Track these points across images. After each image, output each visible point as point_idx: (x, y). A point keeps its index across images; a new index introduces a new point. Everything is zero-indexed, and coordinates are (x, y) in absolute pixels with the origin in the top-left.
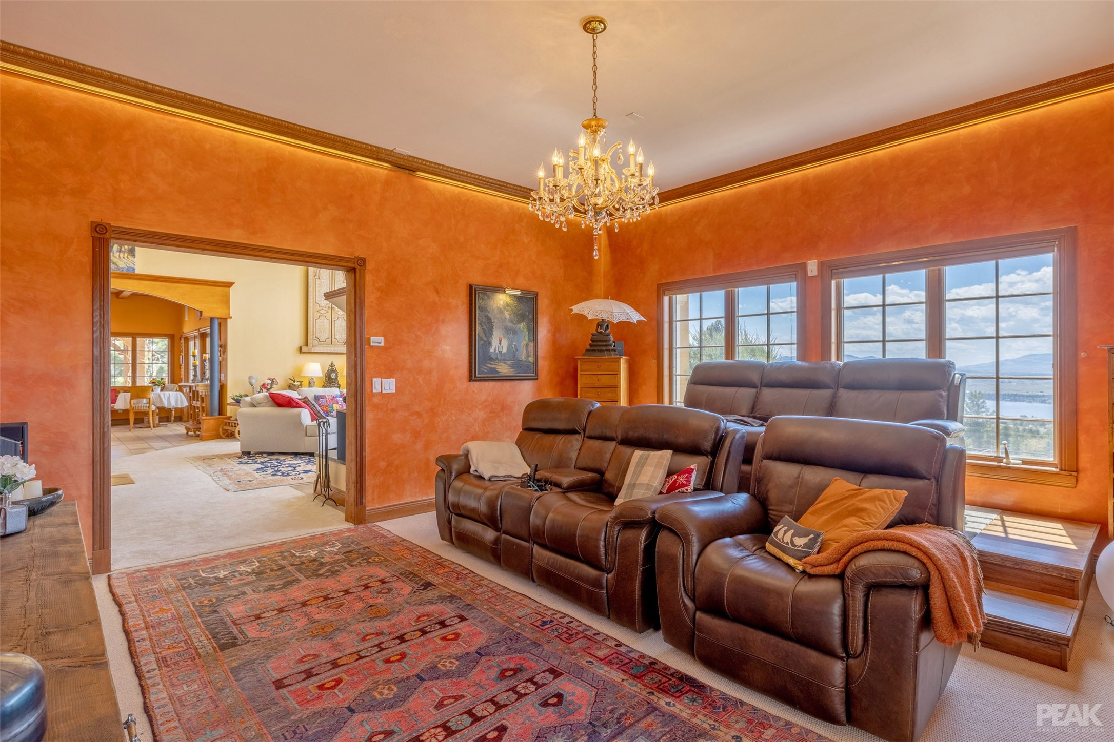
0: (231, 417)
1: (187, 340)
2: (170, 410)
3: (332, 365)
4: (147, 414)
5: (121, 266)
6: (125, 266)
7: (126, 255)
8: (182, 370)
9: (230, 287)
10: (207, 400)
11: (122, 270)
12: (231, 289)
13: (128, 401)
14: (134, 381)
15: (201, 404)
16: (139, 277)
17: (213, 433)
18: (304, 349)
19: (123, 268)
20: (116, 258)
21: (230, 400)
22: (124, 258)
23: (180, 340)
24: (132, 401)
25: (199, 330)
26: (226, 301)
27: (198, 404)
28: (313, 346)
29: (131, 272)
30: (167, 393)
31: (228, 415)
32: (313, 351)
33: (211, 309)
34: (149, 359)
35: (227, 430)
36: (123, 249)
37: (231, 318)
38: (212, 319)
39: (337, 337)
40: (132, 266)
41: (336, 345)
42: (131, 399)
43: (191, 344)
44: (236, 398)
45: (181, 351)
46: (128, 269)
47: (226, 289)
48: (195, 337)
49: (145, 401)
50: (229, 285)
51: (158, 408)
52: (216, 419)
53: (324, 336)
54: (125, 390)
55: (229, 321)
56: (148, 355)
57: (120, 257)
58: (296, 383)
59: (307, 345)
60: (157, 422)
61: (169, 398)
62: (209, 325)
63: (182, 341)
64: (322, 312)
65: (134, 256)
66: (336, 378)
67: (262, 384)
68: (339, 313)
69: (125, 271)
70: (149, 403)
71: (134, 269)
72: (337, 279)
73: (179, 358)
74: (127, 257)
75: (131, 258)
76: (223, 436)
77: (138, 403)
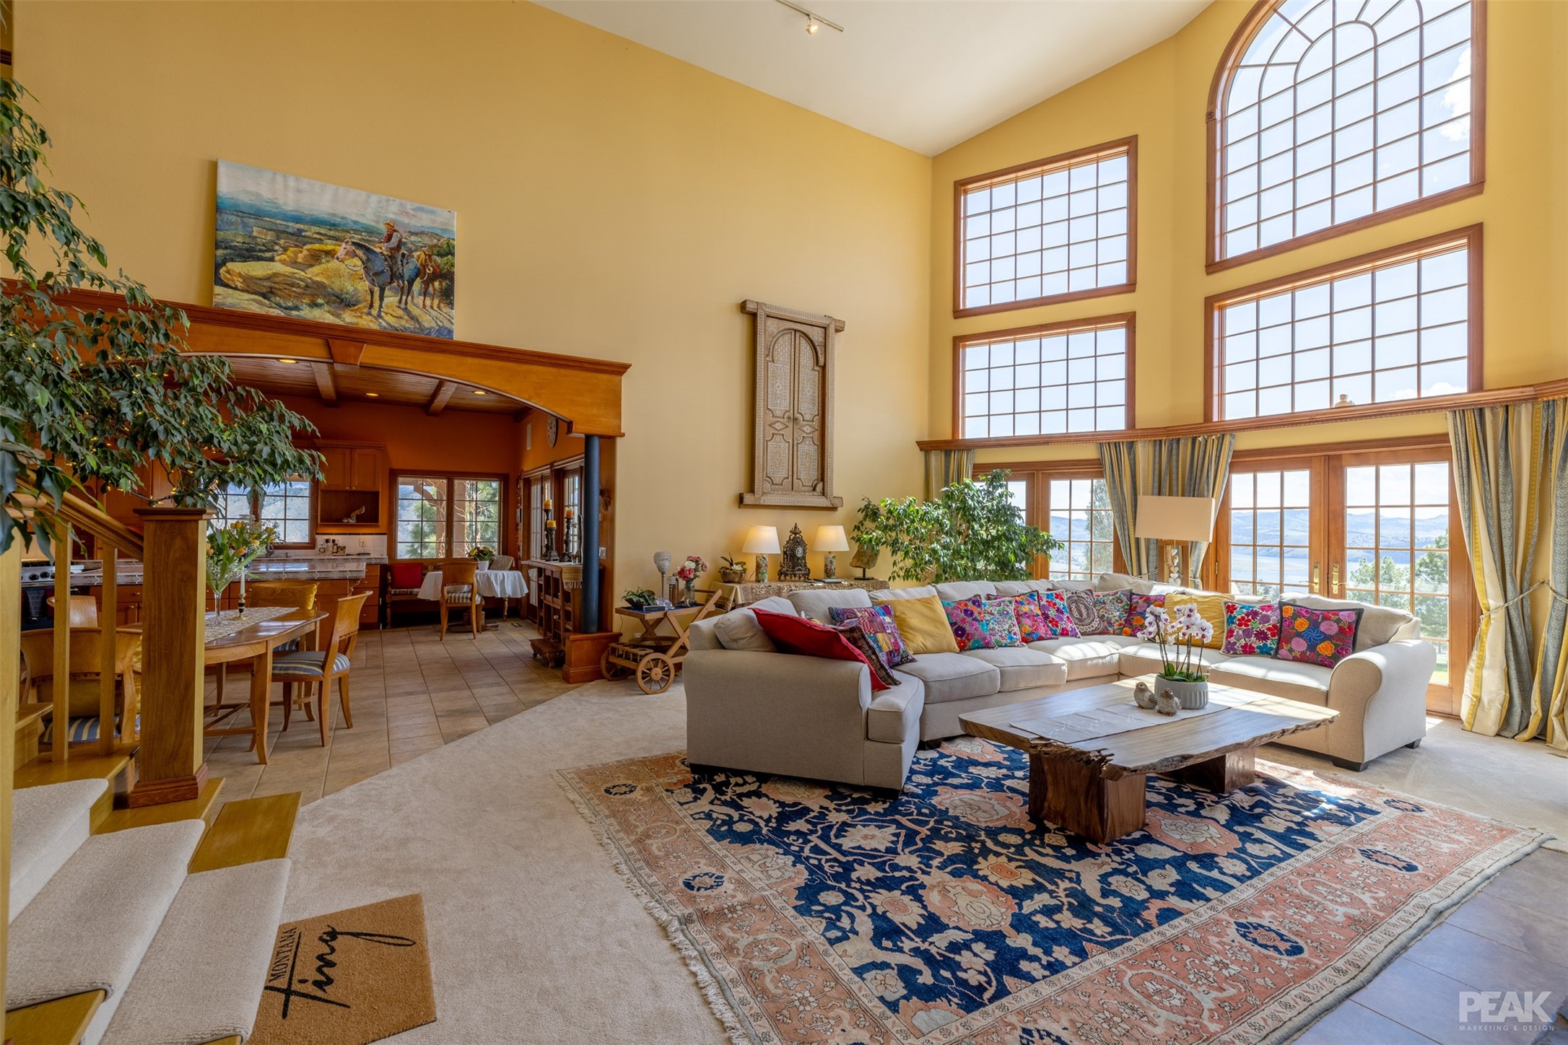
0: (621, 635)
1: (528, 483)
2: (502, 600)
3: (795, 531)
4: (467, 609)
5: (426, 325)
6: (434, 325)
7: (436, 302)
8: (520, 532)
9: (621, 373)
10: (577, 599)
11: (429, 334)
12: (623, 377)
13: (440, 588)
14: (449, 550)
15: (563, 606)
16: (460, 349)
17: (588, 669)
18: (748, 499)
19: (430, 329)
20: (418, 307)
21: (619, 602)
22: (432, 307)
23: (517, 484)
24: (446, 589)
25: (552, 464)
26: (615, 403)
27: (557, 603)
28: (764, 493)
29: (444, 338)
30: (500, 573)
31: (616, 629)
32: (762, 503)
33: (587, 419)
34: (471, 513)
35: (614, 665)
36: (431, 289)
37: (623, 435)
38: (589, 438)
39: (802, 476)
40: (447, 324)
41: (800, 492)
42: (444, 585)
43: (535, 489)
44: (635, 599)
45: (518, 502)
46: (440, 330)
47: (615, 378)
48: (543, 479)
49: (466, 588)
50: (620, 369)
51: (484, 598)
52: (594, 639)
53: (780, 474)
54: (435, 564)
55: (619, 441)
56: (469, 507)
57: (424, 306)
58: (735, 567)
59: (752, 490)
60: (483, 622)
61: (503, 581)
62: (583, 450)
63: (521, 485)
64: (778, 426)
65: (451, 304)
66: (804, 558)
67: (679, 568)
68: (805, 429)
69: (433, 335)
70: (472, 591)
71: (450, 332)
72: (802, 364)
73: (516, 512)
74: (439, 307)
75: (445, 309)
76: (608, 676)
77: (455, 592)
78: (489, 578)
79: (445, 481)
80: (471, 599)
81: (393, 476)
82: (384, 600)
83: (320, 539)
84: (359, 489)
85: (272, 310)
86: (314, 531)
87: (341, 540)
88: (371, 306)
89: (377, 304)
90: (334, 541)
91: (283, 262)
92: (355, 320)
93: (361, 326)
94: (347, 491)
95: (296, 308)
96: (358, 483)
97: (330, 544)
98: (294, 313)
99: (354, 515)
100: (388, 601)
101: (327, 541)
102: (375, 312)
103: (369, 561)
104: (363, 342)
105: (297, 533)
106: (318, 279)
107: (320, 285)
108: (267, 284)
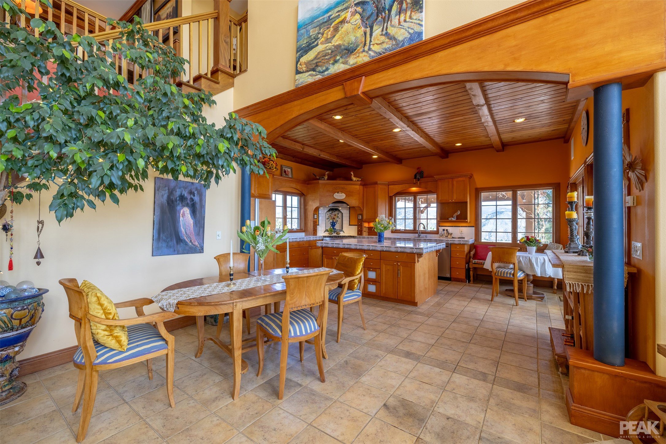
5: (401, 38)
6: (407, 34)
7: (408, 13)
11: (403, 45)
16: (430, 46)
19: (404, 40)
20: (395, 27)
22: (405, 21)
24: (495, 265)
25: (585, 162)
29: (416, 43)
36: (404, 6)
38: (599, 90)
40: (417, 29)
42: (493, 262)
46: (413, 36)
49: (511, 265)
51: (526, 275)
57: (400, 23)
60: (531, 292)
65: (420, 9)
69: (407, 44)
70: (515, 268)
71: (420, 34)
74: (410, 17)
75: (416, 16)
77: (504, 268)
78: (530, 260)
79: (511, 192)
80: (513, 275)
81: (477, 192)
82: (468, 266)
83: (441, 229)
84: (457, 201)
85: (316, 77)
86: (438, 225)
87: (450, 229)
88: (365, 44)
89: (368, 42)
90: (447, 230)
91: (322, 43)
92: (355, 61)
93: (359, 63)
94: (451, 203)
95: (327, 69)
96: (455, 198)
97: (445, 232)
98: (326, 73)
99: (455, 215)
100: (471, 267)
101: (444, 230)
102: (366, 48)
103: (447, 242)
104: (360, 76)
105: (432, 226)
106: (337, 43)
107: (338, 46)
108: (314, 62)
